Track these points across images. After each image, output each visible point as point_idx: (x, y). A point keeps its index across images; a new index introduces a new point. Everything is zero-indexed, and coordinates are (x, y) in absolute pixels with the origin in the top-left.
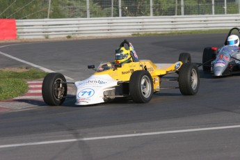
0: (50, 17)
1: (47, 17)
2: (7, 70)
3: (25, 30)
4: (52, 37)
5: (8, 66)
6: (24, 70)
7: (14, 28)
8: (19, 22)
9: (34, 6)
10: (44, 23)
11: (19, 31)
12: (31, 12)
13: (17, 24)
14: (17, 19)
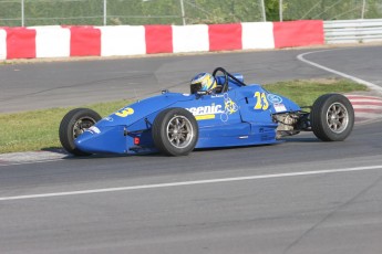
0: (365, 18)
1: (360, 17)
2: (313, 81)
3: (334, 34)
4: (368, 41)
5: (314, 76)
6: (333, 81)
7: (321, 31)
8: (327, 24)
9: (346, 4)
10: (358, 25)
11: (327, 34)
12: (341, 11)
13: (325, 26)
14: (325, 19)
